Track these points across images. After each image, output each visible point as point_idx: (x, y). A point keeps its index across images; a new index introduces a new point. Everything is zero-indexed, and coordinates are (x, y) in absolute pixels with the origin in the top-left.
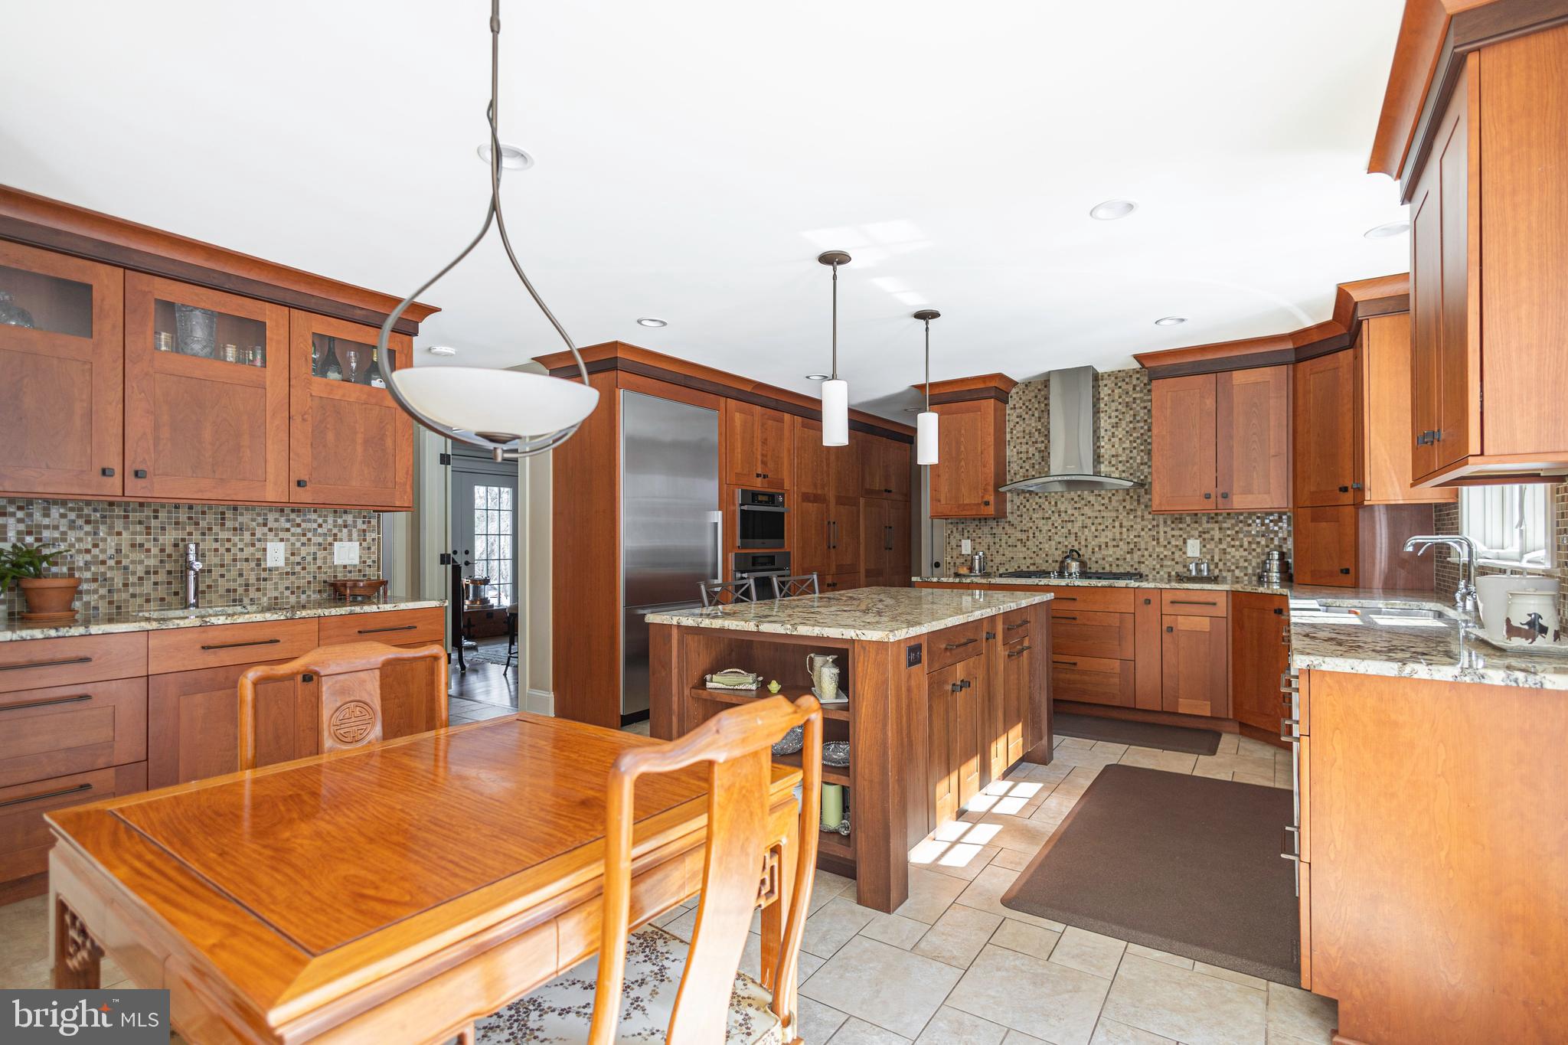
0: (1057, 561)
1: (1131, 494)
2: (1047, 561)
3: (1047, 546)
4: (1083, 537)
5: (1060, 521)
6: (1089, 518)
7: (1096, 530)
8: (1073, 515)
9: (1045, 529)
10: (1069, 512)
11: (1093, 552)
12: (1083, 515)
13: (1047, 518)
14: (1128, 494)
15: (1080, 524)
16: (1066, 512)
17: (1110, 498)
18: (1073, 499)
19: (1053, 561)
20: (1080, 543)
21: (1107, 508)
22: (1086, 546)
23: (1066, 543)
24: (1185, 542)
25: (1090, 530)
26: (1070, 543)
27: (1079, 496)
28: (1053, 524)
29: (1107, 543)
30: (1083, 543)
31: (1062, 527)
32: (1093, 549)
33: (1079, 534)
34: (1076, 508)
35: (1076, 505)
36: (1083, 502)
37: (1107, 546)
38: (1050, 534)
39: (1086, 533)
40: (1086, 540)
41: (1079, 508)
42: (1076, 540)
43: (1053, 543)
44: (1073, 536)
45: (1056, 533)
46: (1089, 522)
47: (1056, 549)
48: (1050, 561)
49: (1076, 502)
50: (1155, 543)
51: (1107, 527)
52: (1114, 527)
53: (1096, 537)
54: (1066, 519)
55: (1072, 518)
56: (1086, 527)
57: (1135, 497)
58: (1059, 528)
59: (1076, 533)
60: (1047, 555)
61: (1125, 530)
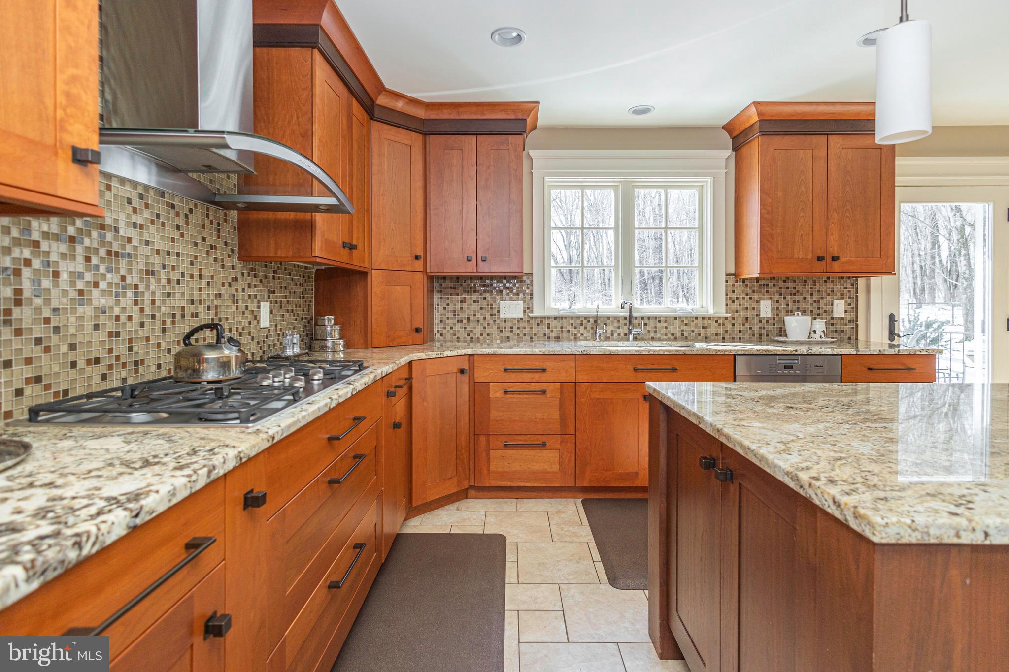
0: (97, 361)
1: (211, 218)
2: (74, 365)
3: (72, 319)
4: (147, 297)
5: (102, 252)
6: (158, 252)
7: (169, 281)
8: (129, 240)
9: (65, 269)
10: (122, 233)
11: (164, 331)
12: (147, 243)
13: (72, 239)
14: (208, 216)
15: (140, 264)
16: (116, 230)
17: (186, 216)
18: (129, 202)
19: (89, 362)
20: (142, 310)
21: (182, 235)
22: (153, 317)
23: (117, 311)
24: (259, 307)
25: (159, 280)
26: (124, 309)
27: (141, 197)
28: (88, 259)
29: (183, 308)
30: (147, 311)
31: (109, 270)
32: (164, 322)
33: (142, 288)
34: (135, 225)
35: (135, 218)
36: (147, 214)
37: (183, 316)
38: (80, 285)
39: (152, 287)
40: (153, 302)
41: (141, 227)
42: (136, 303)
43: (87, 311)
44: (130, 294)
45: (96, 285)
46: (156, 261)
47: (96, 327)
48: (81, 364)
49: (135, 210)
50: (234, 308)
51: (183, 275)
52: (192, 276)
53: (169, 295)
54: (115, 247)
55: (129, 249)
56: (153, 273)
57: (215, 222)
58: (102, 270)
59: (136, 286)
60: (73, 347)
61: (204, 283)
